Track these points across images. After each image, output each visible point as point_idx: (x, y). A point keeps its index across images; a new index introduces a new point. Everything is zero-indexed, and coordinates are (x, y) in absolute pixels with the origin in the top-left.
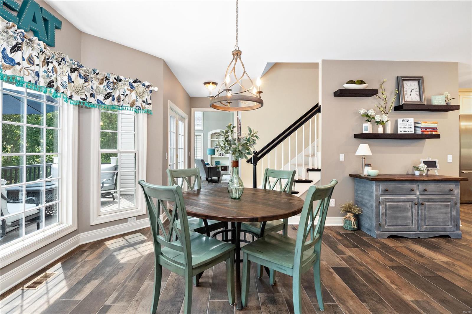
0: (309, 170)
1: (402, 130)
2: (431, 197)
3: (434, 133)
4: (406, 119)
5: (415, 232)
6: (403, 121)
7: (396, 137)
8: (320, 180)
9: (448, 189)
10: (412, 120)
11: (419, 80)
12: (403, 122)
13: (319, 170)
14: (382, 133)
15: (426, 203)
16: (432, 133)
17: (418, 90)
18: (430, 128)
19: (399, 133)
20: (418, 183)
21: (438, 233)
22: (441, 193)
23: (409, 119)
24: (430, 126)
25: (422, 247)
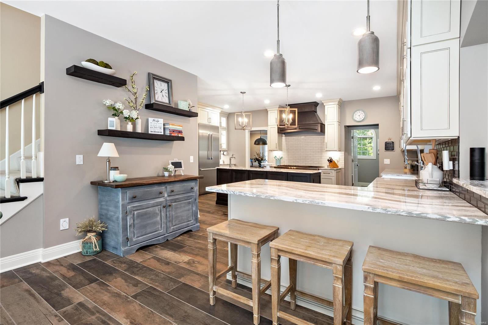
0: (19, 181)
1: (152, 130)
2: (177, 197)
3: (180, 135)
4: (156, 119)
5: (163, 236)
6: (154, 120)
7: (146, 137)
8: (42, 194)
9: (190, 187)
10: (161, 121)
11: (168, 82)
12: (154, 122)
13: (41, 180)
14: (132, 131)
15: (173, 204)
16: (178, 135)
17: (167, 91)
18: (177, 131)
19: (150, 132)
20: (166, 185)
21: (183, 230)
22: (184, 192)
23: (159, 120)
24: (176, 128)
25: (169, 251)
